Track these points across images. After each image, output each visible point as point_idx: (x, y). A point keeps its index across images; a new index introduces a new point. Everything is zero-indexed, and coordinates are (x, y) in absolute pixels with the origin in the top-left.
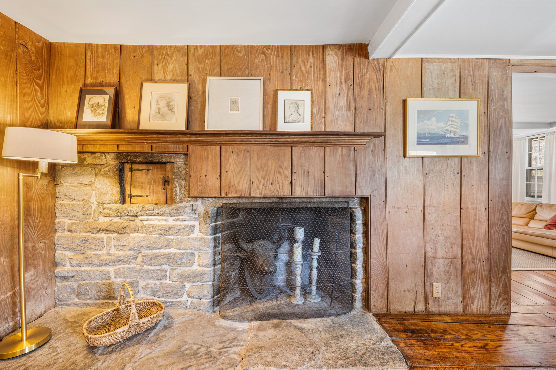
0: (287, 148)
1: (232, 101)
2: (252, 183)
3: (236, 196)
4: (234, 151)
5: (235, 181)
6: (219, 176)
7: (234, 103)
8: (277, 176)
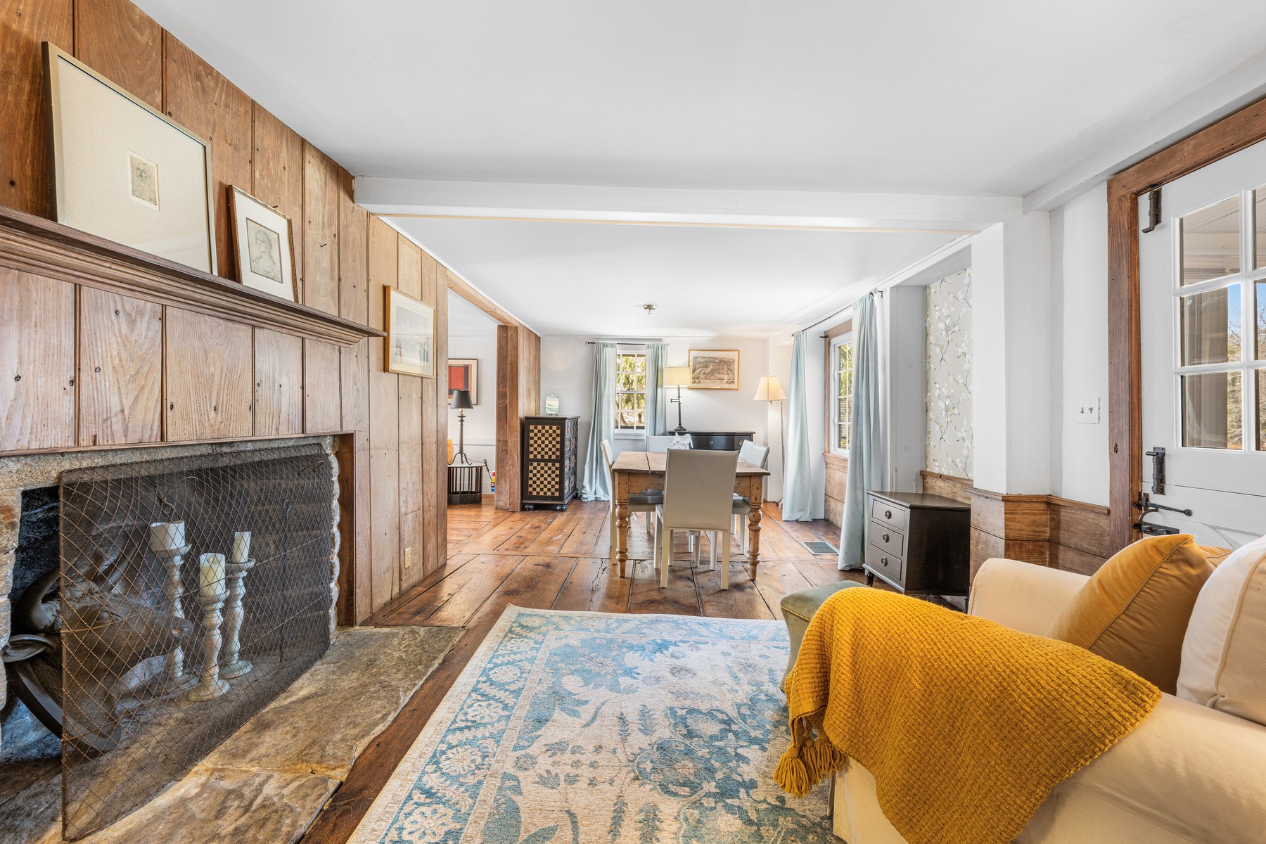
0: (243, 327)
1: (136, 165)
2: (172, 407)
3: (126, 444)
4: (119, 308)
5: (124, 401)
6: (72, 382)
7: (141, 176)
8: (226, 390)
